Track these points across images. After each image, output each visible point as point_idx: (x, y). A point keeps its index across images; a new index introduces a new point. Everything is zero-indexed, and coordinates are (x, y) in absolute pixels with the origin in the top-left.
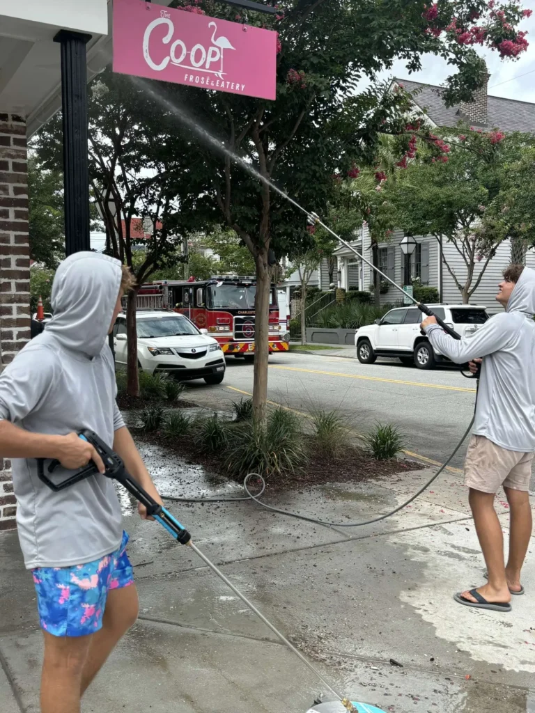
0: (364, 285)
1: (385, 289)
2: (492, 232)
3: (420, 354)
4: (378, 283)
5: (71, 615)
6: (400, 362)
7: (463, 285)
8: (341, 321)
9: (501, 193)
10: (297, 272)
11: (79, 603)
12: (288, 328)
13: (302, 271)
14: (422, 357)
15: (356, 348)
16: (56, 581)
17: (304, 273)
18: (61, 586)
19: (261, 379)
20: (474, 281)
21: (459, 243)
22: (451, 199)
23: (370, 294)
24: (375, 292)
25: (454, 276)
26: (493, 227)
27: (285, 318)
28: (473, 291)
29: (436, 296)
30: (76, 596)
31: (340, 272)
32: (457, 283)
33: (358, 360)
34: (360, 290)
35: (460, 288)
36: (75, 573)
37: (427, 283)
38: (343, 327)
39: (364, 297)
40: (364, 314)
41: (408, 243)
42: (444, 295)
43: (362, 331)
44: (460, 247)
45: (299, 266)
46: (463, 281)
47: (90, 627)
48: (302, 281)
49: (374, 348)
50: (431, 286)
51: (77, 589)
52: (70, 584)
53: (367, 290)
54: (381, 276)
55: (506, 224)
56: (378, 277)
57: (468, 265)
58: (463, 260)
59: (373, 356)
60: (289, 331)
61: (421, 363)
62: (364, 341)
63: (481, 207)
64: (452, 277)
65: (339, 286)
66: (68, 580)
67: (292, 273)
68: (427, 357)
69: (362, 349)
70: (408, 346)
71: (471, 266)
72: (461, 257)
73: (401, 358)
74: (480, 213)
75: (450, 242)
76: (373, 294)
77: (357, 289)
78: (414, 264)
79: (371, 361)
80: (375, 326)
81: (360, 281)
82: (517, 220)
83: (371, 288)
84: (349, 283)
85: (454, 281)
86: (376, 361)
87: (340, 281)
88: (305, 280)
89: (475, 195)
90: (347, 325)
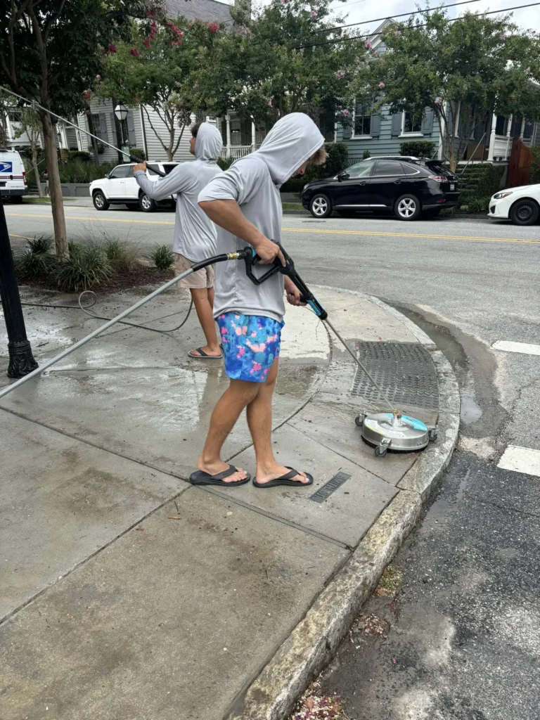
0: (83, 146)
1: (101, 150)
2: (188, 105)
3: (143, 201)
4: (95, 145)
5: (245, 366)
6: (126, 208)
7: (167, 147)
8: (69, 177)
9: (193, 73)
10: (25, 134)
11: (251, 360)
12: (25, 184)
13: (30, 133)
14: (146, 203)
15: (92, 198)
16: (237, 343)
17: (32, 134)
18: (239, 347)
19: (60, 218)
20: (175, 144)
21: (162, 113)
22: (154, 75)
23: (89, 154)
24: (94, 152)
25: (161, 140)
26: (188, 101)
27: (22, 175)
28: (175, 151)
29: (143, 155)
30: (248, 355)
31: (60, 134)
32: (163, 145)
33: (95, 208)
34: (80, 150)
35: (166, 149)
36: (250, 339)
37: (135, 145)
38: (72, 182)
39: (84, 157)
40: (88, 171)
41: (121, 111)
42: (149, 155)
43: (95, 184)
44: (163, 116)
45: (26, 128)
46: (168, 145)
47: (257, 378)
48: (31, 141)
49: (107, 197)
50: (138, 147)
51: (248, 350)
52: (245, 345)
53: (86, 151)
54: (96, 140)
55: (199, 99)
56: (95, 141)
57: (170, 131)
58: (166, 127)
59: (108, 204)
60: (26, 186)
61: (145, 207)
62: (98, 192)
63: (178, 84)
64: (159, 141)
65: (60, 147)
66: (244, 342)
67: (21, 133)
68: (150, 203)
69: (97, 199)
70: (134, 194)
71: (172, 131)
72: (165, 124)
73: (127, 205)
74: (178, 90)
75: (156, 112)
76: (91, 154)
77: (77, 149)
78: (122, 130)
79: (105, 208)
80: (106, 180)
81: (79, 142)
82: (206, 95)
83: (90, 149)
84: (69, 144)
85: (160, 144)
86: (109, 208)
87: (61, 142)
88: (34, 140)
89: (172, 73)
90: (75, 180)
